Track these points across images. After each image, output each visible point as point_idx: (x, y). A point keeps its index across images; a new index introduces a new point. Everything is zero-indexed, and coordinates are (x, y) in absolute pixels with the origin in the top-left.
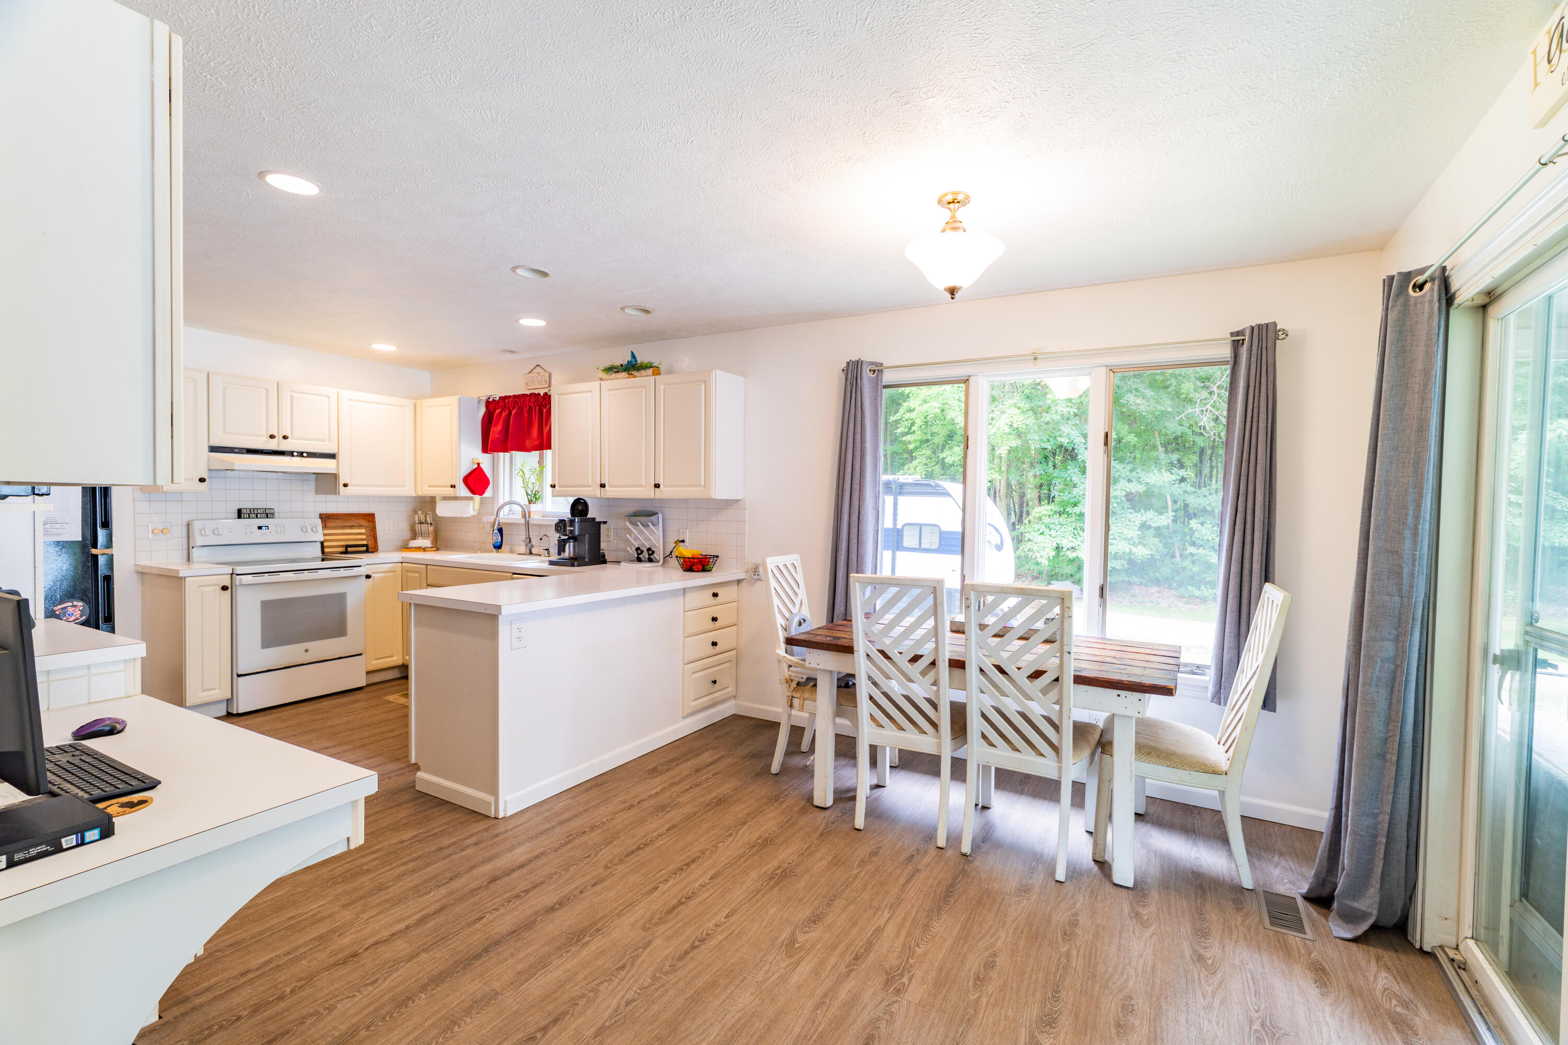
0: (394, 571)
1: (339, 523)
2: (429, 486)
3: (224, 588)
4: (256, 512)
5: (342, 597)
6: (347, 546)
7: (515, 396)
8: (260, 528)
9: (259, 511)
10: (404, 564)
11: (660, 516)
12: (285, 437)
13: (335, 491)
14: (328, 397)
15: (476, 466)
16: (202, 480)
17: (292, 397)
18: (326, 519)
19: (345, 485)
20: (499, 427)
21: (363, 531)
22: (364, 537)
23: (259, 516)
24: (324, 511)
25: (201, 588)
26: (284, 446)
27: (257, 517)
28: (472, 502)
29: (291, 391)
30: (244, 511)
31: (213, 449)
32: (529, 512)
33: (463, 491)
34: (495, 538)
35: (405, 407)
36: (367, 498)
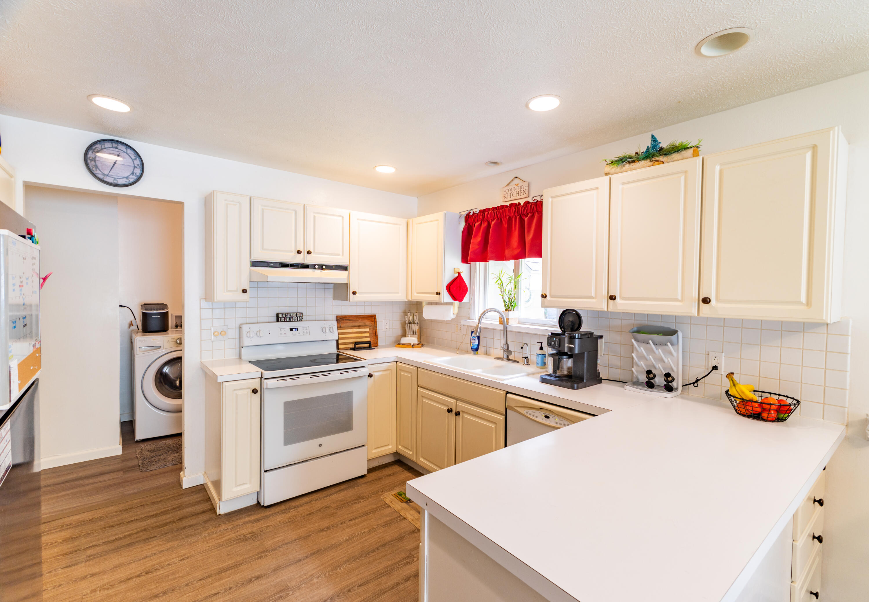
0: (391, 370)
1: (350, 323)
2: (418, 293)
3: (255, 391)
4: (289, 316)
5: (349, 395)
6: (356, 343)
7: (494, 208)
8: (291, 330)
9: (292, 315)
10: (398, 363)
11: (680, 334)
12: (309, 253)
13: (347, 299)
14: (342, 217)
15: (457, 275)
16: (244, 291)
17: (314, 217)
18: (341, 320)
19: (354, 293)
20: (479, 239)
21: (367, 330)
22: (368, 335)
23: (291, 320)
24: (339, 314)
25: (236, 392)
26: (309, 260)
27: (290, 321)
28: (452, 307)
29: (314, 213)
30: (281, 315)
31: (254, 264)
32: (508, 319)
33: (446, 297)
34: (472, 341)
35: (400, 225)
36: (371, 304)
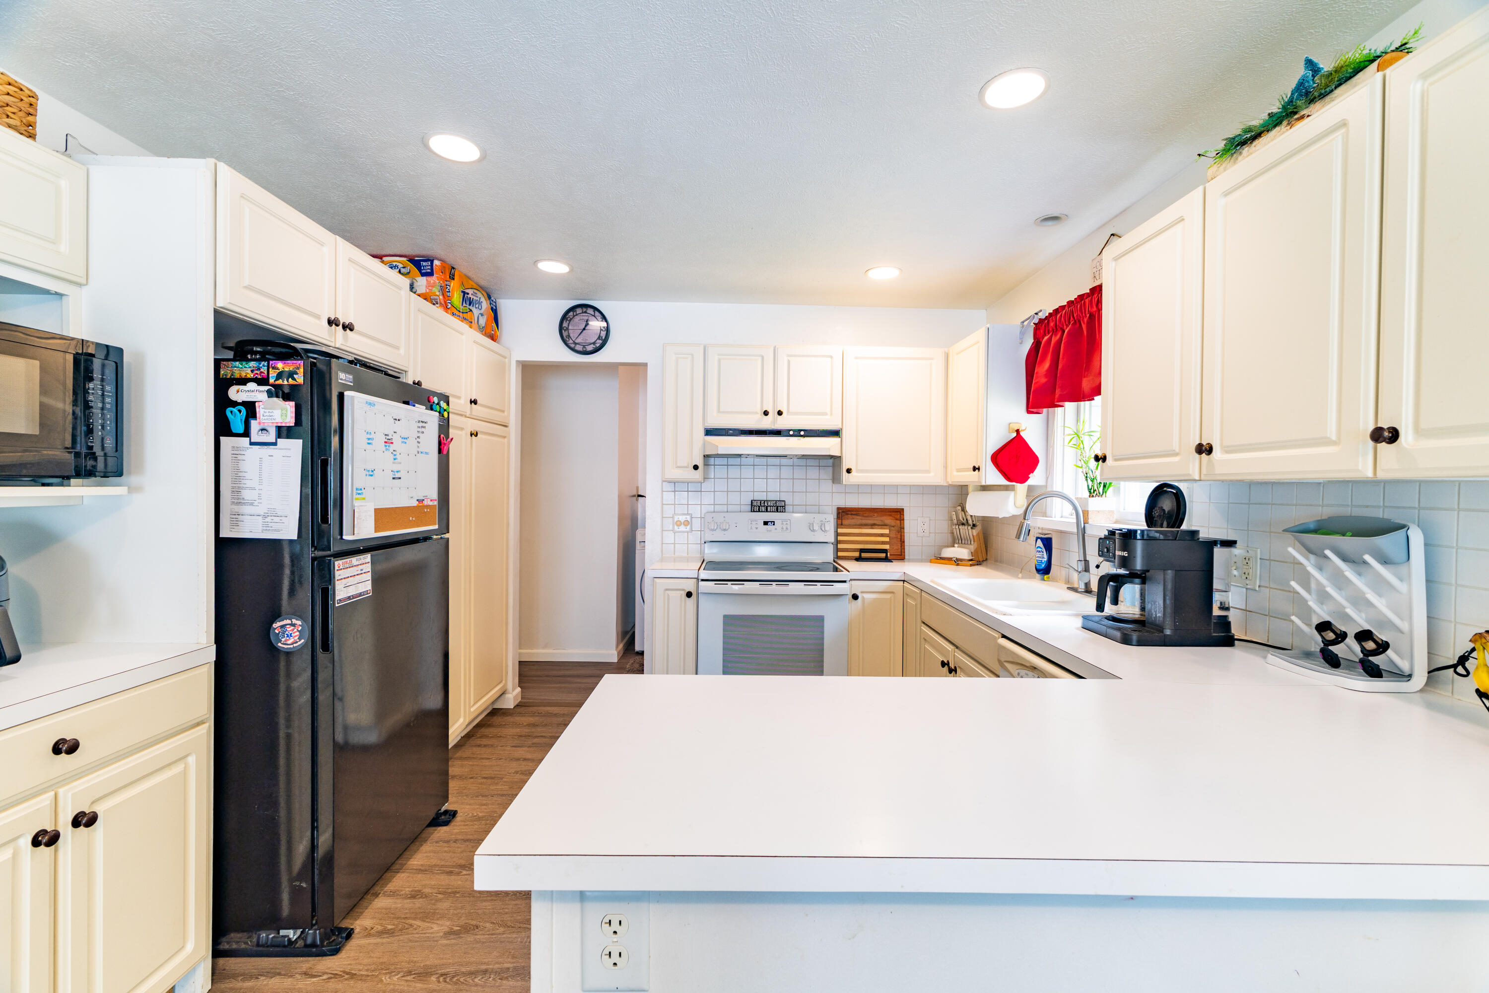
0: (893, 593)
1: (858, 520)
2: (959, 470)
3: (689, 595)
4: (766, 504)
5: (818, 621)
6: (862, 551)
8: (766, 523)
9: (769, 504)
10: (906, 584)
11: (1417, 537)
12: (780, 413)
13: (836, 479)
14: (831, 357)
15: (1015, 435)
16: (696, 467)
17: (789, 362)
18: (844, 514)
19: (849, 471)
20: (1047, 365)
21: (887, 531)
22: (887, 539)
23: (769, 510)
24: (842, 504)
25: (667, 592)
26: (781, 423)
27: (767, 511)
28: (1012, 494)
29: (788, 356)
30: (755, 503)
31: (709, 432)
32: (1086, 513)
33: (993, 476)
34: (1038, 555)
35: (932, 359)
36: (894, 489)
